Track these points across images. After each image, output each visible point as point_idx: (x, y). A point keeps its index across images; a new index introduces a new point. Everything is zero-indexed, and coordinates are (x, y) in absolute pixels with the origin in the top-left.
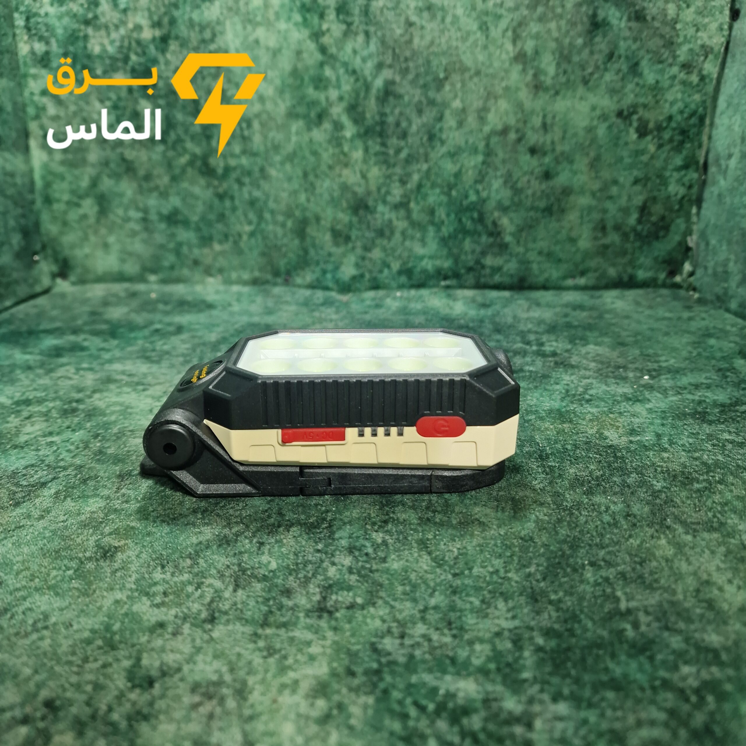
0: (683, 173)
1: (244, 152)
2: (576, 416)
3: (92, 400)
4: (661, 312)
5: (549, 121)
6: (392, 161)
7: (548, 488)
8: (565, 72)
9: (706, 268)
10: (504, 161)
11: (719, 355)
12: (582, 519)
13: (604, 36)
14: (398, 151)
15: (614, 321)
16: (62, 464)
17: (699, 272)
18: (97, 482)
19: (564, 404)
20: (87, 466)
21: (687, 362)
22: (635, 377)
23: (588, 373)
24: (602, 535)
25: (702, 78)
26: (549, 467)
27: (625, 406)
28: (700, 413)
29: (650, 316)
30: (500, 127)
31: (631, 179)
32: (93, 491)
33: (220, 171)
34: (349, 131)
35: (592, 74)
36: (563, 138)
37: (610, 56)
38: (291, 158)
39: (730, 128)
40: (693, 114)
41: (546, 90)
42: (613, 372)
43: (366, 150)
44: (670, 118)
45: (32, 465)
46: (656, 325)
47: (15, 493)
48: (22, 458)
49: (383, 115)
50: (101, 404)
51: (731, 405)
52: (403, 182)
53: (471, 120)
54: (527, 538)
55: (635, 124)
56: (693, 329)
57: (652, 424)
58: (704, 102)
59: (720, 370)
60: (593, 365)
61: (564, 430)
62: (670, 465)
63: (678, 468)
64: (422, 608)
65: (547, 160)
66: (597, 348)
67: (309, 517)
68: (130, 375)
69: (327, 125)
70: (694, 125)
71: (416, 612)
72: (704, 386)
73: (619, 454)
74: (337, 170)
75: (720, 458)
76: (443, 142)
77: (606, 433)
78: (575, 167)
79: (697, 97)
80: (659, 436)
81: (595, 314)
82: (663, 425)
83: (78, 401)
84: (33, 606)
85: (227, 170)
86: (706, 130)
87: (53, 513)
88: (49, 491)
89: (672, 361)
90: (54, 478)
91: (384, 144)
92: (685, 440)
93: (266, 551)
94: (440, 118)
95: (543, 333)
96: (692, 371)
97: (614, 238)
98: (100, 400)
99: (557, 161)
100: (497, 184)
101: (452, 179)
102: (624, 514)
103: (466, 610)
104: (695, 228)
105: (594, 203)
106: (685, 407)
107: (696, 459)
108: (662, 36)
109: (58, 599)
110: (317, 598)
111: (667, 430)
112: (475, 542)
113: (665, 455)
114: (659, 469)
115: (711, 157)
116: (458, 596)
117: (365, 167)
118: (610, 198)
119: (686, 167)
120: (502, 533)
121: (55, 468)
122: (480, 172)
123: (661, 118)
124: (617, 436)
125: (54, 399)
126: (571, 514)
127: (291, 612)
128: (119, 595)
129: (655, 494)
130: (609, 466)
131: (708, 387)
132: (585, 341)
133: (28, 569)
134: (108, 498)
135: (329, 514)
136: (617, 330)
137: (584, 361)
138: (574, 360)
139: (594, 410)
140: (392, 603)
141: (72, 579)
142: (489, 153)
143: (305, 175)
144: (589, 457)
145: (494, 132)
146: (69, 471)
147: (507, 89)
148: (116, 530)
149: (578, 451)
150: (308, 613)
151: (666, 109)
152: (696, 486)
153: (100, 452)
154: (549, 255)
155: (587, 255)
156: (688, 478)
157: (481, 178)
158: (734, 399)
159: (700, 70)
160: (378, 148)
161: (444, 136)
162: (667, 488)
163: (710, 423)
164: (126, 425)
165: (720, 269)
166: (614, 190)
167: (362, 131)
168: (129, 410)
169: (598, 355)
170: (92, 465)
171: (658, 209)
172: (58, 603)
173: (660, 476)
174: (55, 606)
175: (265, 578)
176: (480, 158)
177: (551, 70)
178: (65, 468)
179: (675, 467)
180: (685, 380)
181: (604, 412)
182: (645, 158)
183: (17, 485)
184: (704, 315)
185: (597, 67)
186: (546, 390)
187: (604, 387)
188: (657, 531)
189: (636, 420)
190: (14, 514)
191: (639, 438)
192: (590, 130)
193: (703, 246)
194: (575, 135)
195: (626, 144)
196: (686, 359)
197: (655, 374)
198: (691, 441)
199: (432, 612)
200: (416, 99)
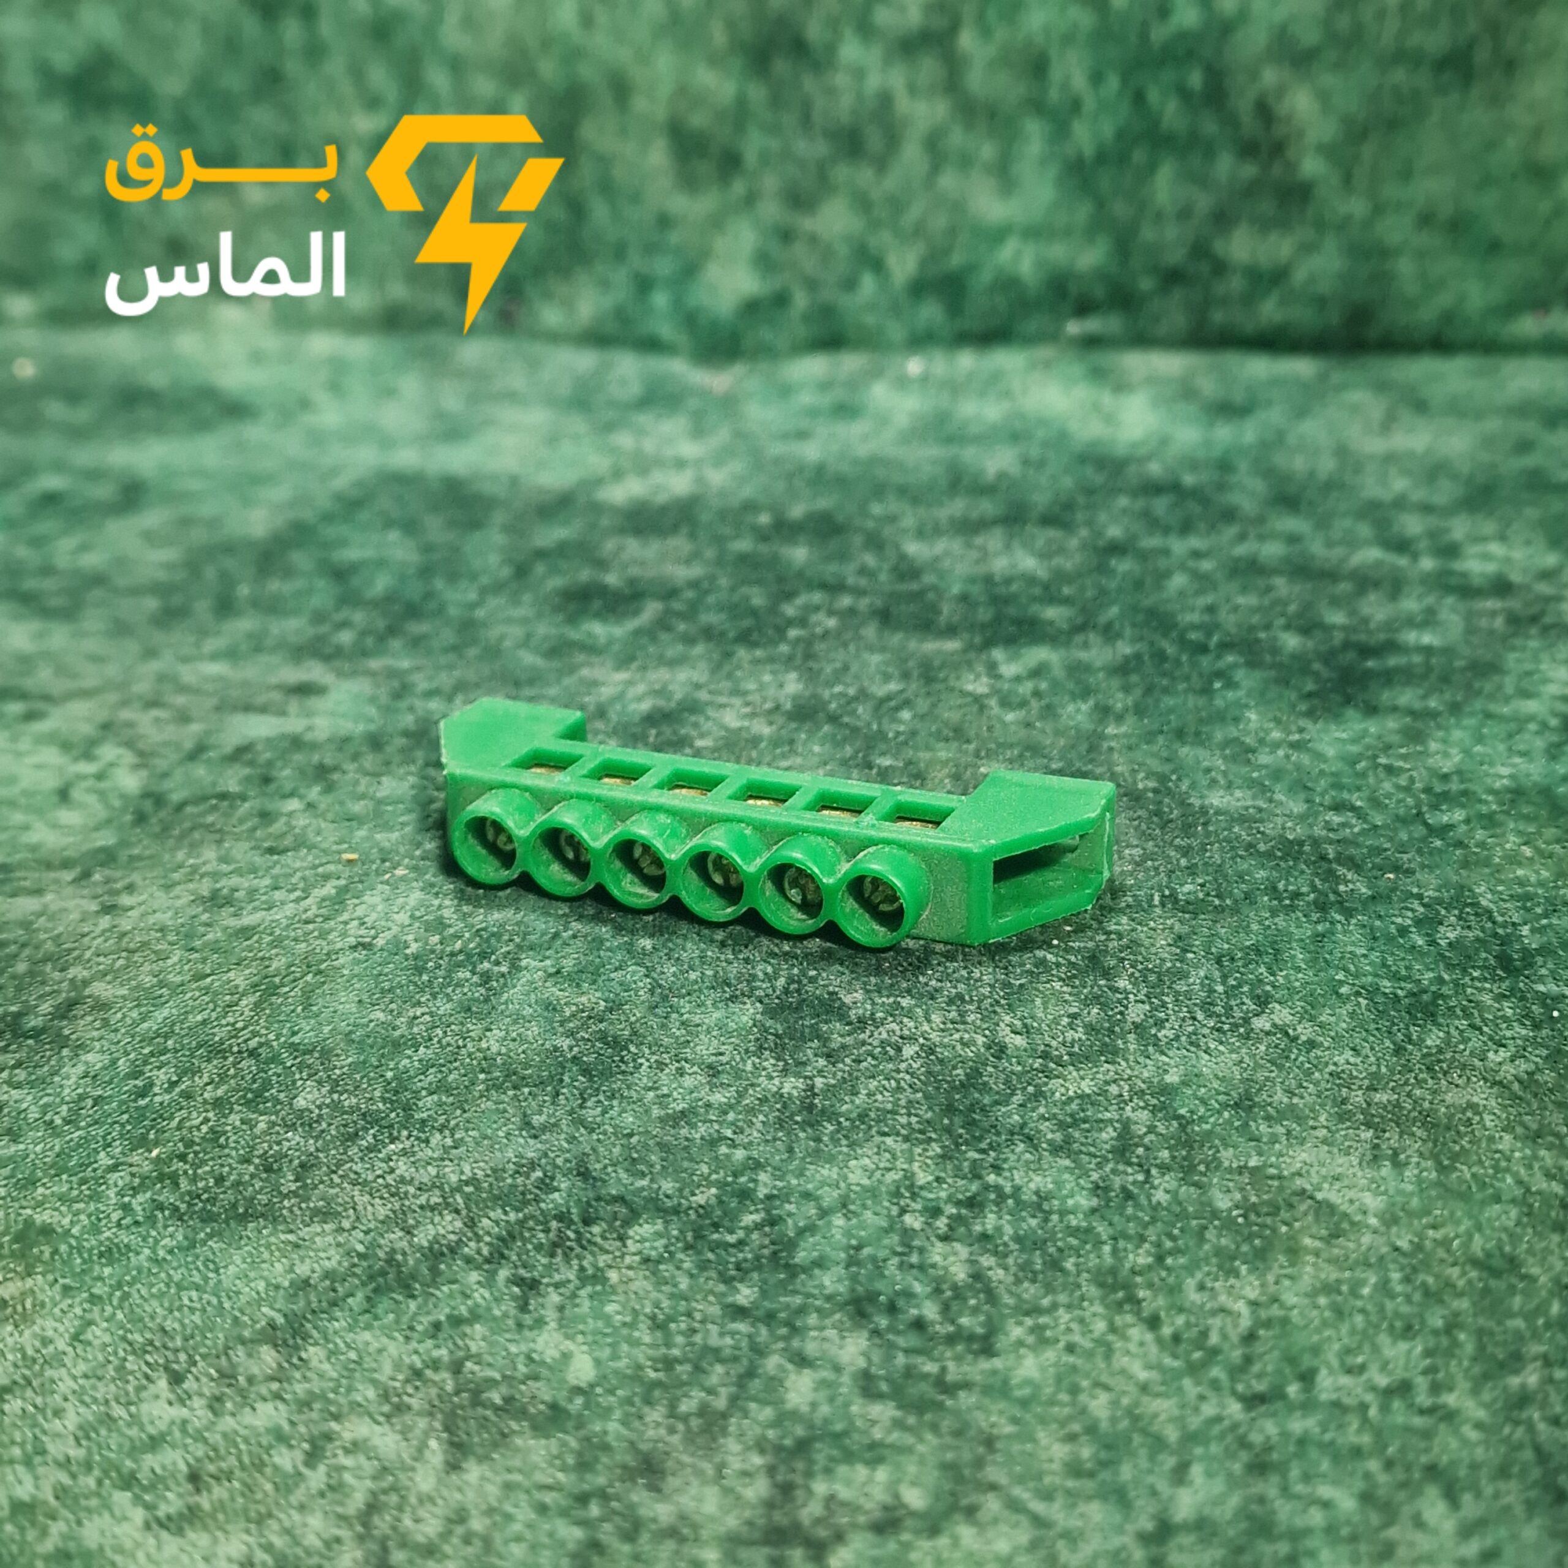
64: (1149, 1526)
67: (688, 1186)
71: (1127, 1540)
93: (551, 1315)
103: (1307, 1532)
110: (758, 1490)
116: (1275, 1479)
135: (763, 1177)
140: (1038, 1507)
199: (1187, 1539)
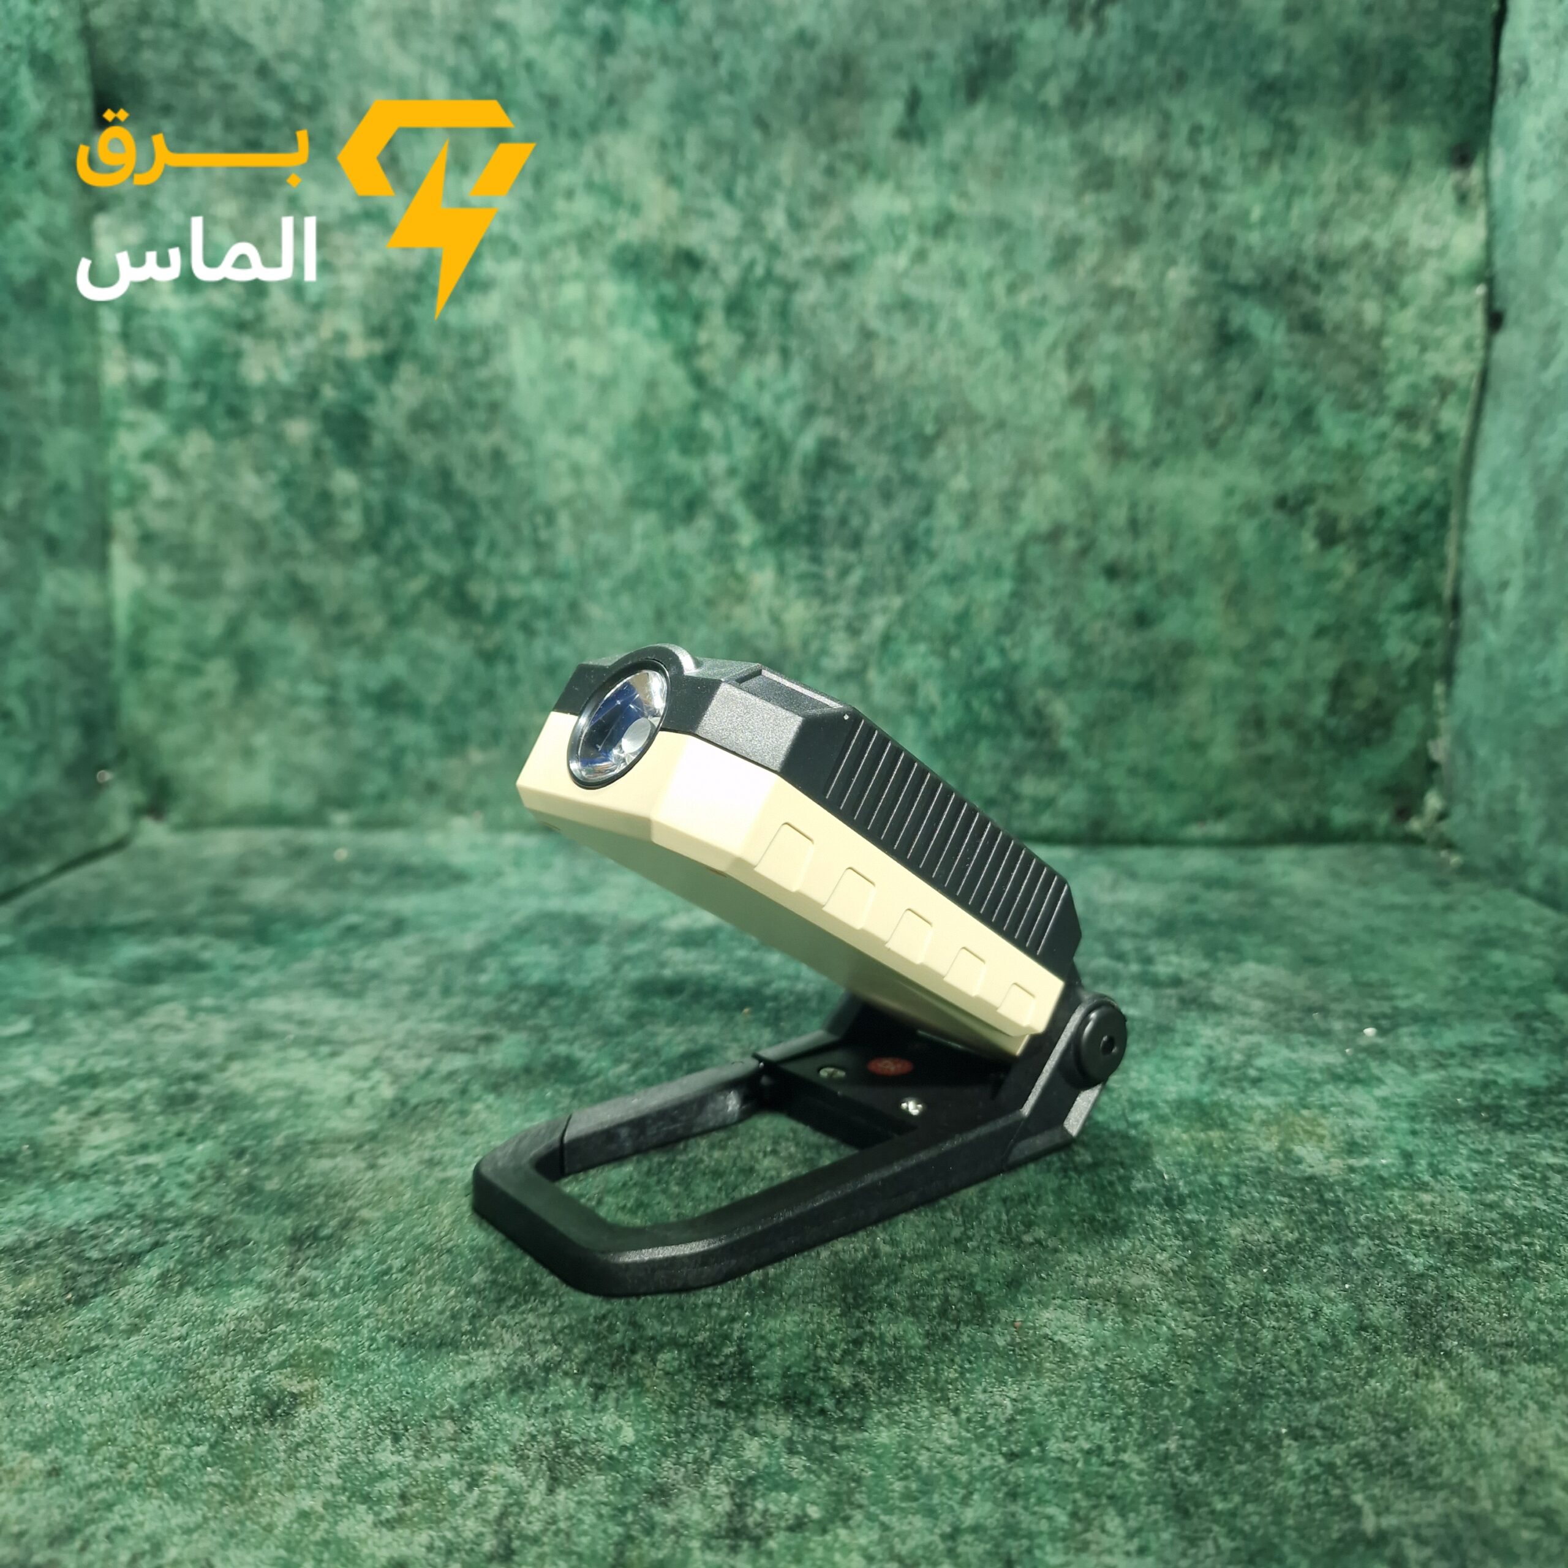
0: (1410, 616)
1: (539, 571)
2: (1233, 1113)
3: (227, 1074)
4: (1388, 894)
5: (1142, 513)
6: (832, 589)
7: (1190, 1269)
8: (1170, 424)
9: (1471, 804)
10: (1054, 592)
11: (1513, 984)
12: (1267, 1336)
13: (1244, 358)
14: (845, 571)
15: (1293, 911)
16: (171, 1213)
17: (1459, 813)
18: (246, 1252)
19: (1206, 1088)
20: (224, 1218)
21: (1450, 999)
22: (1348, 1031)
23: (1248, 1022)
24: (1310, 1372)
25: (1439, 438)
26: (1189, 1223)
27: (1332, 1092)
28: (1487, 1108)
29: (1364, 903)
30: (1044, 525)
31: (1309, 628)
32: (240, 1270)
33: (488, 607)
34: (748, 533)
35: (1223, 428)
36: (1171, 548)
37: (1258, 396)
38: (632, 583)
39: (1499, 532)
40: (1424, 505)
41: (1135, 456)
42: (1300, 1020)
43: (781, 569)
44: (1380, 512)
45: (109, 1216)
46: (1379, 921)
47: (75, 1276)
48: (88, 1200)
49: (814, 503)
50: (246, 1085)
51: (1550, 1091)
52: (853, 630)
53: (989, 513)
54: (1156, 1376)
55: (1312, 523)
56: (1455, 930)
57: (1391, 1130)
58: (1444, 482)
59: (1519, 1016)
60: (1257, 1005)
61: (1210, 1145)
62: (1437, 1219)
63: (1457, 1227)
65: (1140, 589)
66: (1262, 968)
68: (303, 1023)
69: (704, 523)
70: (1427, 527)
72: (1490, 1050)
73: (1329, 1196)
74: (723, 607)
75: (1540, 1204)
76: (932, 556)
77: (1298, 1150)
78: (1198, 602)
79: (1430, 473)
80: (1408, 1157)
81: (1251, 897)
82: (1414, 1133)
83: (198, 1078)
84: (128, 1522)
85: (504, 606)
86: (1452, 536)
87: (158, 1320)
88: (148, 1273)
89: (1419, 998)
90: (156, 1245)
91: (816, 559)
92: (1463, 1165)
94: (927, 509)
95: (1148, 937)
96: (1462, 1017)
97: (1280, 743)
98: (243, 1074)
99: (1161, 591)
100: (1040, 636)
101: (951, 627)
102: (1354, 1325)
104: (1443, 723)
105: (1237, 673)
106: (1456, 1095)
107: (1491, 1206)
108: (1356, 361)
109: (179, 1507)
111: (1422, 1144)
112: (1046, 1385)
113: (1426, 1198)
114: (1416, 1228)
115: (1467, 587)
117: (777, 603)
118: (1270, 663)
119: (1417, 604)
120: (1102, 1366)
121: (156, 1223)
122: (1007, 613)
123: (1361, 511)
124: (1321, 1156)
125: (147, 1074)
126: (1242, 1325)
127: (673, 1537)
128: (307, 1502)
129: (1415, 1282)
130: (1312, 1220)
131: (1500, 1052)
132: (1237, 955)
133: (113, 1441)
134: (271, 1287)
136: (1298, 930)
137: (1240, 997)
138: (1219, 994)
139: (1269, 1101)
141: (206, 1465)
142: (1024, 576)
143: (660, 616)
144: (1268, 1202)
145: (1033, 537)
146: (187, 1230)
147: (1058, 455)
148: (292, 1356)
149: (1244, 1189)
150: (709, 1540)
151: (1371, 496)
152: (1497, 1264)
153: (251, 1187)
154: (1152, 776)
155: (1227, 776)
156: (1477, 1247)
157: (1009, 624)
158: (1556, 1079)
159: (1434, 423)
160: (803, 566)
161: (934, 544)
162: (1437, 1269)
163: (1512, 1129)
164: (300, 1129)
165: (1500, 807)
166: (1277, 648)
167: (773, 532)
168: (305, 1098)
169: (1266, 984)
170: (235, 1215)
171: (1367, 687)
172: (180, 1516)
173: (1420, 1243)
174: (174, 1522)
175: (612, 1463)
176: (1006, 586)
177: (1144, 420)
178: (178, 1223)
179: (1449, 1223)
180: (1450, 1038)
181: (1290, 1105)
182: (1336, 587)
183: (79, 1257)
184: (1474, 900)
185: (1232, 418)
186: (1166, 1057)
187: (1285, 1053)
188: (1425, 1363)
189: (1357, 1123)
190: (77, 1321)
191: (1366, 1161)
192: (1225, 532)
193: (1461, 760)
194: (1196, 542)
195: (1296, 560)
196: (1447, 993)
197: (1388, 1024)
198: (1476, 1167)
200: (880, 473)
